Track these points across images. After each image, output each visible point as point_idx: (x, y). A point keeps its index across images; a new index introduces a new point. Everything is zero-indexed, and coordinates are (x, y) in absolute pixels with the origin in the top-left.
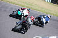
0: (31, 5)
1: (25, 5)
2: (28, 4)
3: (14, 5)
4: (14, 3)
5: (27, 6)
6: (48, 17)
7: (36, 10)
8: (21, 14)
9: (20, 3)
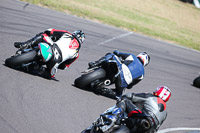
0: (147, 20)
1: (125, 20)
2: (134, 18)
3: (87, 19)
4: (86, 14)
5: (132, 22)
6: (139, 58)
7: (164, 37)
8: (53, 56)
9: (106, 13)
